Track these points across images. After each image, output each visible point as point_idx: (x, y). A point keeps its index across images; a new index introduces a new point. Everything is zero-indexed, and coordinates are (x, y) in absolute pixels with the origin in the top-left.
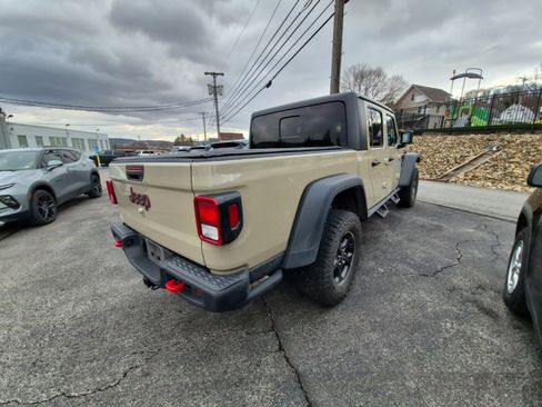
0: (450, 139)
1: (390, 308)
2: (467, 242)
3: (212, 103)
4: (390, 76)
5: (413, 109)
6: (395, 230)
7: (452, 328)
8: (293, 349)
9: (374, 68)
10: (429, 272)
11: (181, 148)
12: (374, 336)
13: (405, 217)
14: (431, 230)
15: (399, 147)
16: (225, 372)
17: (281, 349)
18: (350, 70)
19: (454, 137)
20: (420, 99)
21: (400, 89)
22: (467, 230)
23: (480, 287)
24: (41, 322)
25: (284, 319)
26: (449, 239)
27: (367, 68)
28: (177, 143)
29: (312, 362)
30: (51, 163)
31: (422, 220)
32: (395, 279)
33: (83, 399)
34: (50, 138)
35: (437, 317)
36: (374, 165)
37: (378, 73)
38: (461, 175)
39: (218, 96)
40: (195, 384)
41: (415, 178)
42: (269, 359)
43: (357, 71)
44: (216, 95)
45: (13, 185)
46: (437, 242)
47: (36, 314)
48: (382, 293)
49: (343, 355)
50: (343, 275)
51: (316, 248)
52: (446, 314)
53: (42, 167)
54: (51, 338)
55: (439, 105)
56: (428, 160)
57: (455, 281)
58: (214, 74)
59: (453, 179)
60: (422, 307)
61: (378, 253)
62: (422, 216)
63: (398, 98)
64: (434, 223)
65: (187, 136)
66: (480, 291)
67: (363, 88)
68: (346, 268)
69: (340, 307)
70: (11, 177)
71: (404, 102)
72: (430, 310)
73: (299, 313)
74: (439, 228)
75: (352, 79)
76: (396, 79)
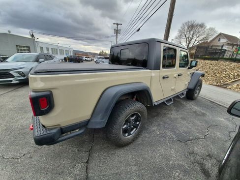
0: (234, 64)
1: (150, 155)
2: (216, 126)
3: (115, 37)
4: (208, 27)
5: (218, 46)
6: (178, 111)
7: (178, 176)
8: (92, 164)
9: (200, 23)
10: (184, 140)
11: (99, 57)
12: (134, 168)
13: (188, 105)
14: (199, 115)
15: (189, 68)
16: (59, 166)
17: (87, 162)
18: (186, 24)
19: (236, 64)
20: (223, 41)
21: (212, 35)
22: (220, 119)
23: (209, 155)
24: (11, 125)
25: (97, 147)
26: (206, 122)
27: (196, 23)
28: (100, 54)
29: (97, 173)
30: (40, 60)
31: (196, 108)
32: (162, 139)
33: (6, 160)
34: (52, 49)
35: (173, 167)
36: (164, 78)
37: (202, 26)
38: (235, 85)
39: (118, 35)
40: (45, 168)
41: (199, 85)
42: (80, 166)
43: (190, 24)
44: (117, 34)
45: (23, 68)
46: (198, 122)
47: (12, 121)
48: (152, 145)
49: (113, 174)
50: (132, 133)
51: (105, 120)
52: (180, 167)
53: (37, 61)
54: (11, 132)
55: (233, 45)
56: (218, 75)
57: (196, 148)
58: (118, 24)
59: (230, 87)
60: (168, 160)
61: (161, 123)
62: (198, 106)
63: (210, 39)
64: (202, 111)
65: (105, 52)
66: (208, 158)
67: (191, 33)
68: (135, 129)
69: (126, 148)
70: (24, 64)
71: (214, 41)
72: (172, 162)
73: (105, 146)
74: (204, 115)
75: (186, 28)
76: (212, 29)
